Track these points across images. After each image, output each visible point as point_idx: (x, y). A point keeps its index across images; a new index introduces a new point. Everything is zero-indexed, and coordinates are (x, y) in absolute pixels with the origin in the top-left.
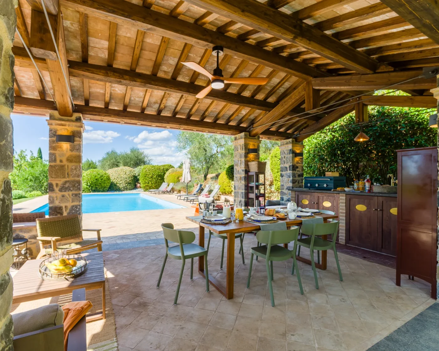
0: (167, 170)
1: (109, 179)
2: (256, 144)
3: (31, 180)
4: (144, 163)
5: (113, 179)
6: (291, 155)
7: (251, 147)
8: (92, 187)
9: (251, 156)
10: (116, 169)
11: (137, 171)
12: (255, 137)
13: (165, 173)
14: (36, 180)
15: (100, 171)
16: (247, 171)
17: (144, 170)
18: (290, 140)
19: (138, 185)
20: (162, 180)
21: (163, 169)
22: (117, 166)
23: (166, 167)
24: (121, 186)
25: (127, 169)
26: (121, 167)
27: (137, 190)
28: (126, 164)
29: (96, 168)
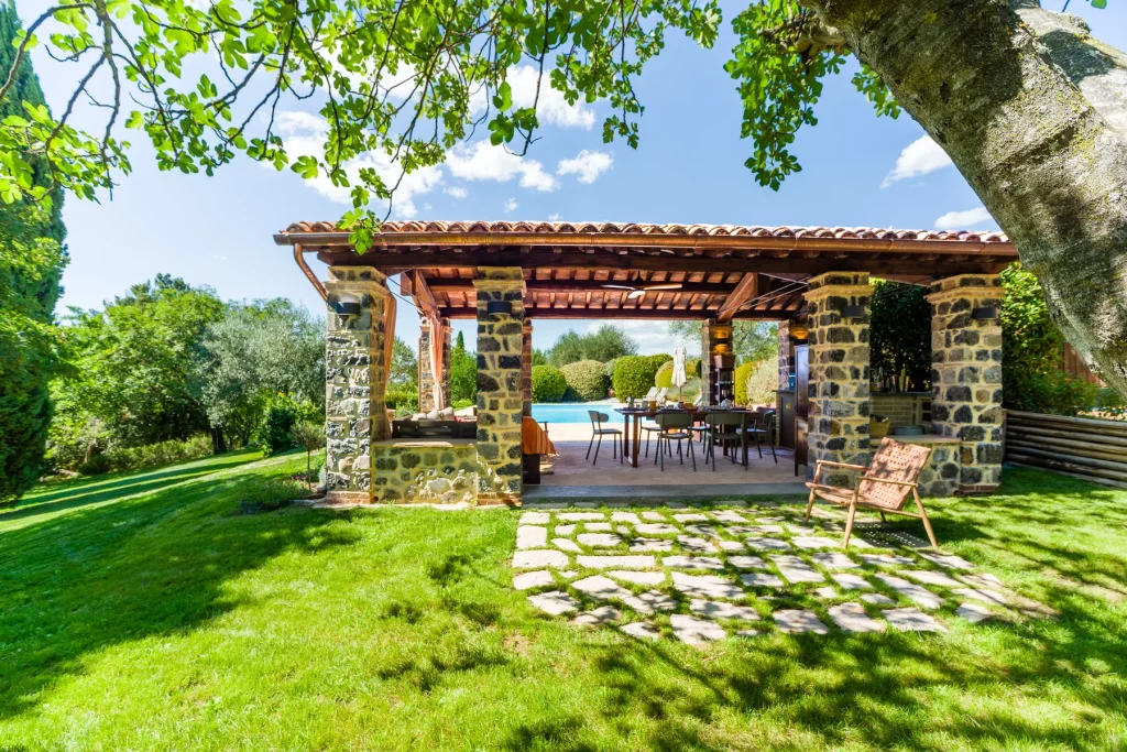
0: (660, 364)
1: (563, 380)
2: (727, 332)
3: (457, 384)
4: (623, 352)
5: (570, 381)
6: (788, 343)
7: (719, 336)
8: (539, 394)
9: (720, 348)
10: (575, 364)
11: (610, 367)
12: (726, 322)
13: (656, 371)
14: (462, 382)
15: (550, 368)
16: (713, 367)
17: (621, 366)
18: (787, 321)
19: (612, 391)
20: (652, 382)
21: (654, 364)
22: (578, 359)
23: (660, 359)
24: (583, 394)
25: (593, 363)
26: (584, 361)
27: (609, 400)
28: (592, 356)
29: (542, 363)
